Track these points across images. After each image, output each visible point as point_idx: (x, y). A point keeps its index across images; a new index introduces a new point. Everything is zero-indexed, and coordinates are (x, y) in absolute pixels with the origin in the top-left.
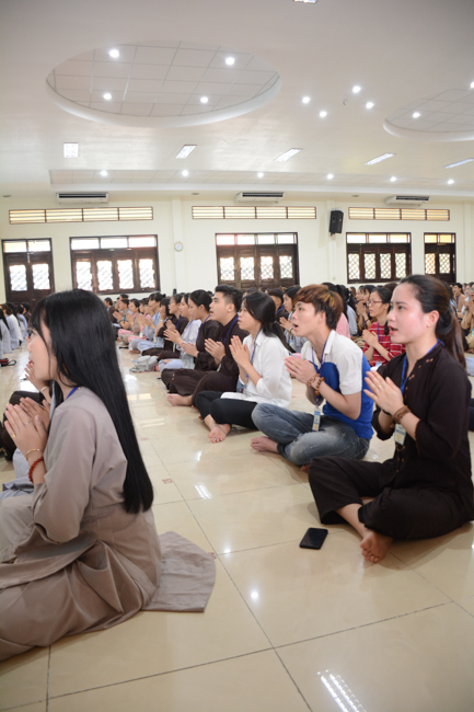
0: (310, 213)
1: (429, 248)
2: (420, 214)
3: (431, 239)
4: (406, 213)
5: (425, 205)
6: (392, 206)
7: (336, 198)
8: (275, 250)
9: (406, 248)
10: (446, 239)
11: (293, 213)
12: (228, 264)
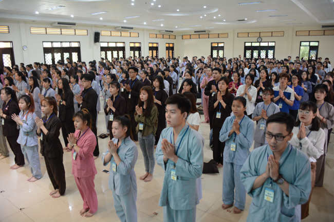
0: (85, 32)
1: (132, 49)
2: (128, 34)
3: (132, 45)
4: (123, 34)
5: (131, 30)
6: (118, 31)
7: (96, 26)
8: (70, 50)
9: (123, 49)
10: (137, 45)
11: (78, 32)
12: (49, 57)
